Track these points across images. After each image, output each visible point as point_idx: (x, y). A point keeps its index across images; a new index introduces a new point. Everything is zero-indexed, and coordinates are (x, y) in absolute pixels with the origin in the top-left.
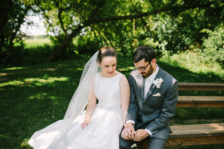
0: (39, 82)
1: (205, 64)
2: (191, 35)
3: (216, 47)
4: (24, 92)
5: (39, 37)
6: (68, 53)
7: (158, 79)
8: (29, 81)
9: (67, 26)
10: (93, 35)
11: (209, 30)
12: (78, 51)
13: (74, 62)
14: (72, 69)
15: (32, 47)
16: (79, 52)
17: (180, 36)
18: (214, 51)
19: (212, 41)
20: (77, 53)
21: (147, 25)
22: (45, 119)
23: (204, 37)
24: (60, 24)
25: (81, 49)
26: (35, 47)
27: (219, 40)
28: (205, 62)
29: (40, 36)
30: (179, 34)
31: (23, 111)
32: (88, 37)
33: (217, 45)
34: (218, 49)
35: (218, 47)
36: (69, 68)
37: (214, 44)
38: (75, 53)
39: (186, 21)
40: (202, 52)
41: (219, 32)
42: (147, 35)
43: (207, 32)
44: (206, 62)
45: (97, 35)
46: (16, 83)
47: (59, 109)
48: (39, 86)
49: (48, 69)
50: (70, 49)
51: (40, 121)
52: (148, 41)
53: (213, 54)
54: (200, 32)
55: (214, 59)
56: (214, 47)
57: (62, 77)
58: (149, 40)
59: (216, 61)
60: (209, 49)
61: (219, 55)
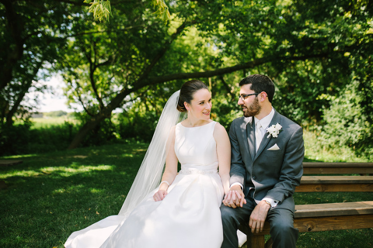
0: (65, 172)
1: (329, 150)
2: (302, 105)
3: (344, 122)
4: (43, 184)
5: (52, 115)
6: (103, 137)
7: (273, 126)
8: (47, 171)
9: (102, 93)
10: (144, 108)
11: (330, 97)
12: (120, 134)
13: (116, 148)
14: (116, 156)
15: (44, 127)
16: (122, 135)
17: (285, 107)
18: (341, 129)
19: (337, 113)
20: (118, 136)
21: (232, 91)
22: (86, 217)
23: (323, 107)
24: (91, 88)
25: (123, 131)
26: (49, 127)
27: (347, 110)
28: (328, 147)
29: (54, 112)
30: (284, 103)
31: (47, 208)
32: (136, 110)
33: (346, 119)
34: (346, 126)
35: (347, 121)
36: (110, 154)
37: (339, 117)
38: (114, 136)
39: (293, 83)
40: (323, 130)
41: (347, 99)
42: (231, 106)
43: (328, 99)
44: (330, 146)
45: (151, 107)
46: (27, 174)
47: (106, 205)
48: (65, 177)
49: (75, 157)
50: (106, 130)
51: (77, 220)
52: (234, 115)
53: (340, 134)
54: (317, 99)
55: (343, 140)
56: (340, 122)
57: (101, 165)
58: (236, 113)
59: (346, 144)
60: (332, 124)
61: (349, 134)
